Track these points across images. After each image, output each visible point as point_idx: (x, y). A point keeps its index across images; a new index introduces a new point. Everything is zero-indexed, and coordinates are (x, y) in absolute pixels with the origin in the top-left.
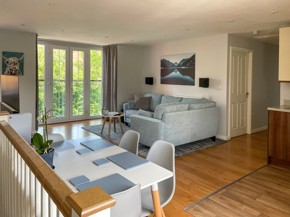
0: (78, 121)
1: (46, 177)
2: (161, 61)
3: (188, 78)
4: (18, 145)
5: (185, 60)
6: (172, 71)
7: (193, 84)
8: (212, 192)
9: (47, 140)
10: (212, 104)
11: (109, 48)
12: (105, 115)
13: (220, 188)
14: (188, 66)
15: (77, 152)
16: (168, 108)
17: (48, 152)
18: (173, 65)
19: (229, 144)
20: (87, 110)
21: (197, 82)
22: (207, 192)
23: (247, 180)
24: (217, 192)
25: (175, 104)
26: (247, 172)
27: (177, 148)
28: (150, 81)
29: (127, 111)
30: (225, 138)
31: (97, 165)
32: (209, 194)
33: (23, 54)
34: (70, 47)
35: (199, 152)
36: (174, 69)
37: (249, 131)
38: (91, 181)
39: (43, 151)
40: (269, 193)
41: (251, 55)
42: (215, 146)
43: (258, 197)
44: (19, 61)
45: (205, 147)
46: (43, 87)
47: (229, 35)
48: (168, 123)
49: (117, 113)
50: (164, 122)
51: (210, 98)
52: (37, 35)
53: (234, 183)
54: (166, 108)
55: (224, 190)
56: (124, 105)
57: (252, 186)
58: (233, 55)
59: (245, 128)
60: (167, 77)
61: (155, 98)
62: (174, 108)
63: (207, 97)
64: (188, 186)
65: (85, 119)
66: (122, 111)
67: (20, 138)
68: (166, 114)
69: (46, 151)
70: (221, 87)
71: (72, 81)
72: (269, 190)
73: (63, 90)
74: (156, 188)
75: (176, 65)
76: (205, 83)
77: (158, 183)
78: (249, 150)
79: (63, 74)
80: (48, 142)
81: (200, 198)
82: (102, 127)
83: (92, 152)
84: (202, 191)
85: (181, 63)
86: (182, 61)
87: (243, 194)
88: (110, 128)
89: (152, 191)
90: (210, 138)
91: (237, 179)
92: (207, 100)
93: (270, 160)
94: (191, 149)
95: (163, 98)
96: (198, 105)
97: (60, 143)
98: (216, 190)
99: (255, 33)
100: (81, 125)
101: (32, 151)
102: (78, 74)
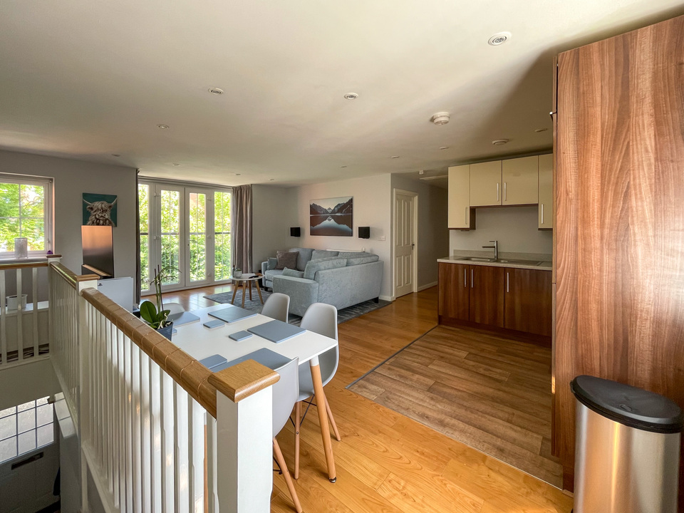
0: (198, 288)
1: (169, 356)
2: (311, 206)
3: (345, 227)
4: (119, 318)
5: (341, 205)
6: (325, 218)
7: (351, 234)
8: (379, 363)
9: (161, 310)
10: (373, 258)
11: (241, 190)
12: (237, 278)
13: (388, 357)
14: (344, 213)
15: (204, 325)
16: (323, 265)
17: (164, 326)
18: (326, 211)
19: (394, 306)
20: (210, 274)
21: (356, 232)
22: (373, 364)
23: (417, 345)
24: (384, 363)
25: (331, 259)
26: (417, 336)
27: (340, 312)
28: (296, 232)
29: (267, 272)
30: (388, 298)
31: (236, 340)
32: (375, 366)
33: (116, 196)
34: (186, 187)
35: (360, 317)
36: (328, 216)
37: (415, 289)
38: (228, 361)
39: (157, 325)
40: (442, 357)
41: (416, 199)
42: (378, 308)
43: (430, 364)
44: (110, 207)
45: (367, 311)
46: (147, 245)
47: (392, 174)
48: (322, 284)
49: (254, 275)
50: (318, 282)
51: (371, 250)
52: (137, 171)
53: (402, 350)
54: (320, 264)
55: (392, 360)
56: (262, 263)
57: (422, 351)
58: (397, 199)
59: (411, 286)
60: (318, 226)
61: (303, 254)
62: (330, 263)
63: (368, 250)
64: (350, 359)
65: (208, 286)
66: (260, 271)
67: (120, 308)
68: (320, 272)
69: (161, 325)
70: (383, 237)
71: (189, 234)
72: (442, 355)
73: (176, 247)
74: (316, 363)
75: (330, 211)
76: (365, 233)
77: (319, 356)
78: (415, 309)
79: (175, 226)
80: (163, 312)
81: (365, 372)
82: (232, 294)
83: (226, 324)
84: (366, 363)
85: (336, 209)
86: (337, 206)
87: (414, 362)
88: (244, 294)
89: (311, 367)
90: (372, 300)
91: (406, 345)
92: (368, 253)
93: (441, 320)
94: (351, 314)
95: (314, 252)
96: (358, 259)
97: (179, 315)
98: (382, 360)
99: (421, 172)
100: (202, 294)
101: (142, 325)
102: (197, 225)
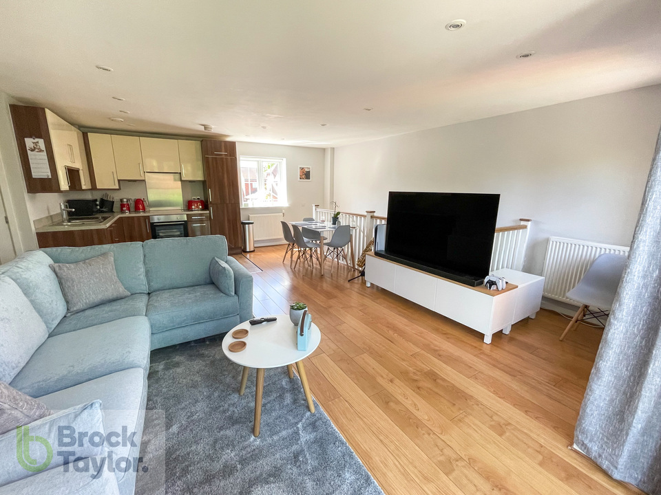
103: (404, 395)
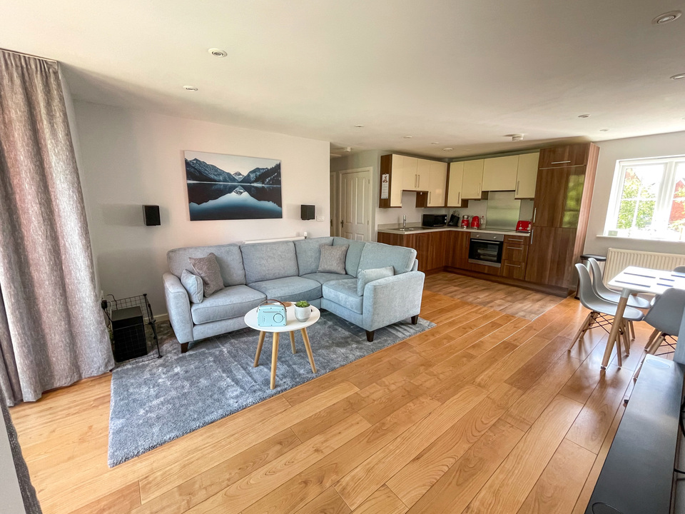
2: (187, 161)
5: (262, 171)
14: (268, 183)
18: (230, 177)
75: (239, 178)
85: (252, 176)
86: (253, 172)
103: (291, 463)
